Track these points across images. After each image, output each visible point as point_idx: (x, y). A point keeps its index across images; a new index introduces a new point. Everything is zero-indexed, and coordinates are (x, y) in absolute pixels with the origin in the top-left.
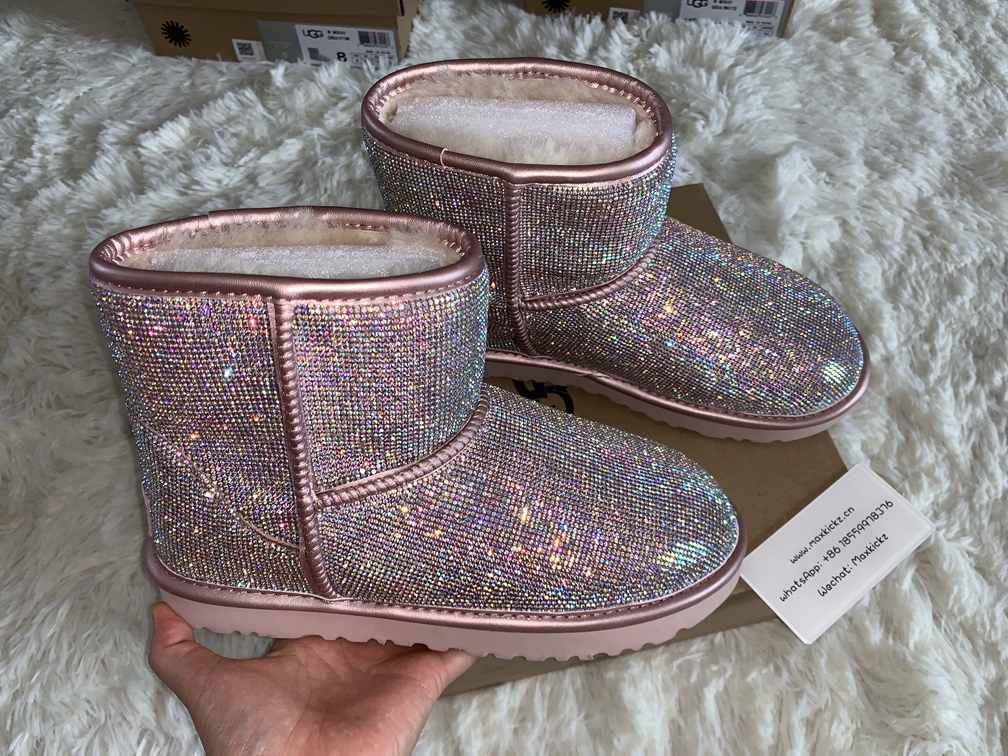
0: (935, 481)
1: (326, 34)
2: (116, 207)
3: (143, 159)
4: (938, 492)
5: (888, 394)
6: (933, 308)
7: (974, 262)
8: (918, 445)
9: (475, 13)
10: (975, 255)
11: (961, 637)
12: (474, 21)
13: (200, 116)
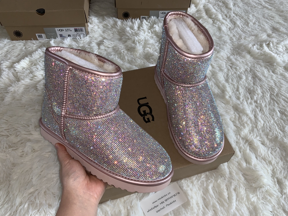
0: (248, 125)
1: (65, 30)
2: (12, 86)
3: (17, 71)
4: (249, 127)
5: (232, 105)
6: (237, 83)
7: (243, 71)
8: (242, 116)
9: (105, 21)
10: (243, 69)
11: (263, 161)
12: (105, 22)
13: (32, 57)
